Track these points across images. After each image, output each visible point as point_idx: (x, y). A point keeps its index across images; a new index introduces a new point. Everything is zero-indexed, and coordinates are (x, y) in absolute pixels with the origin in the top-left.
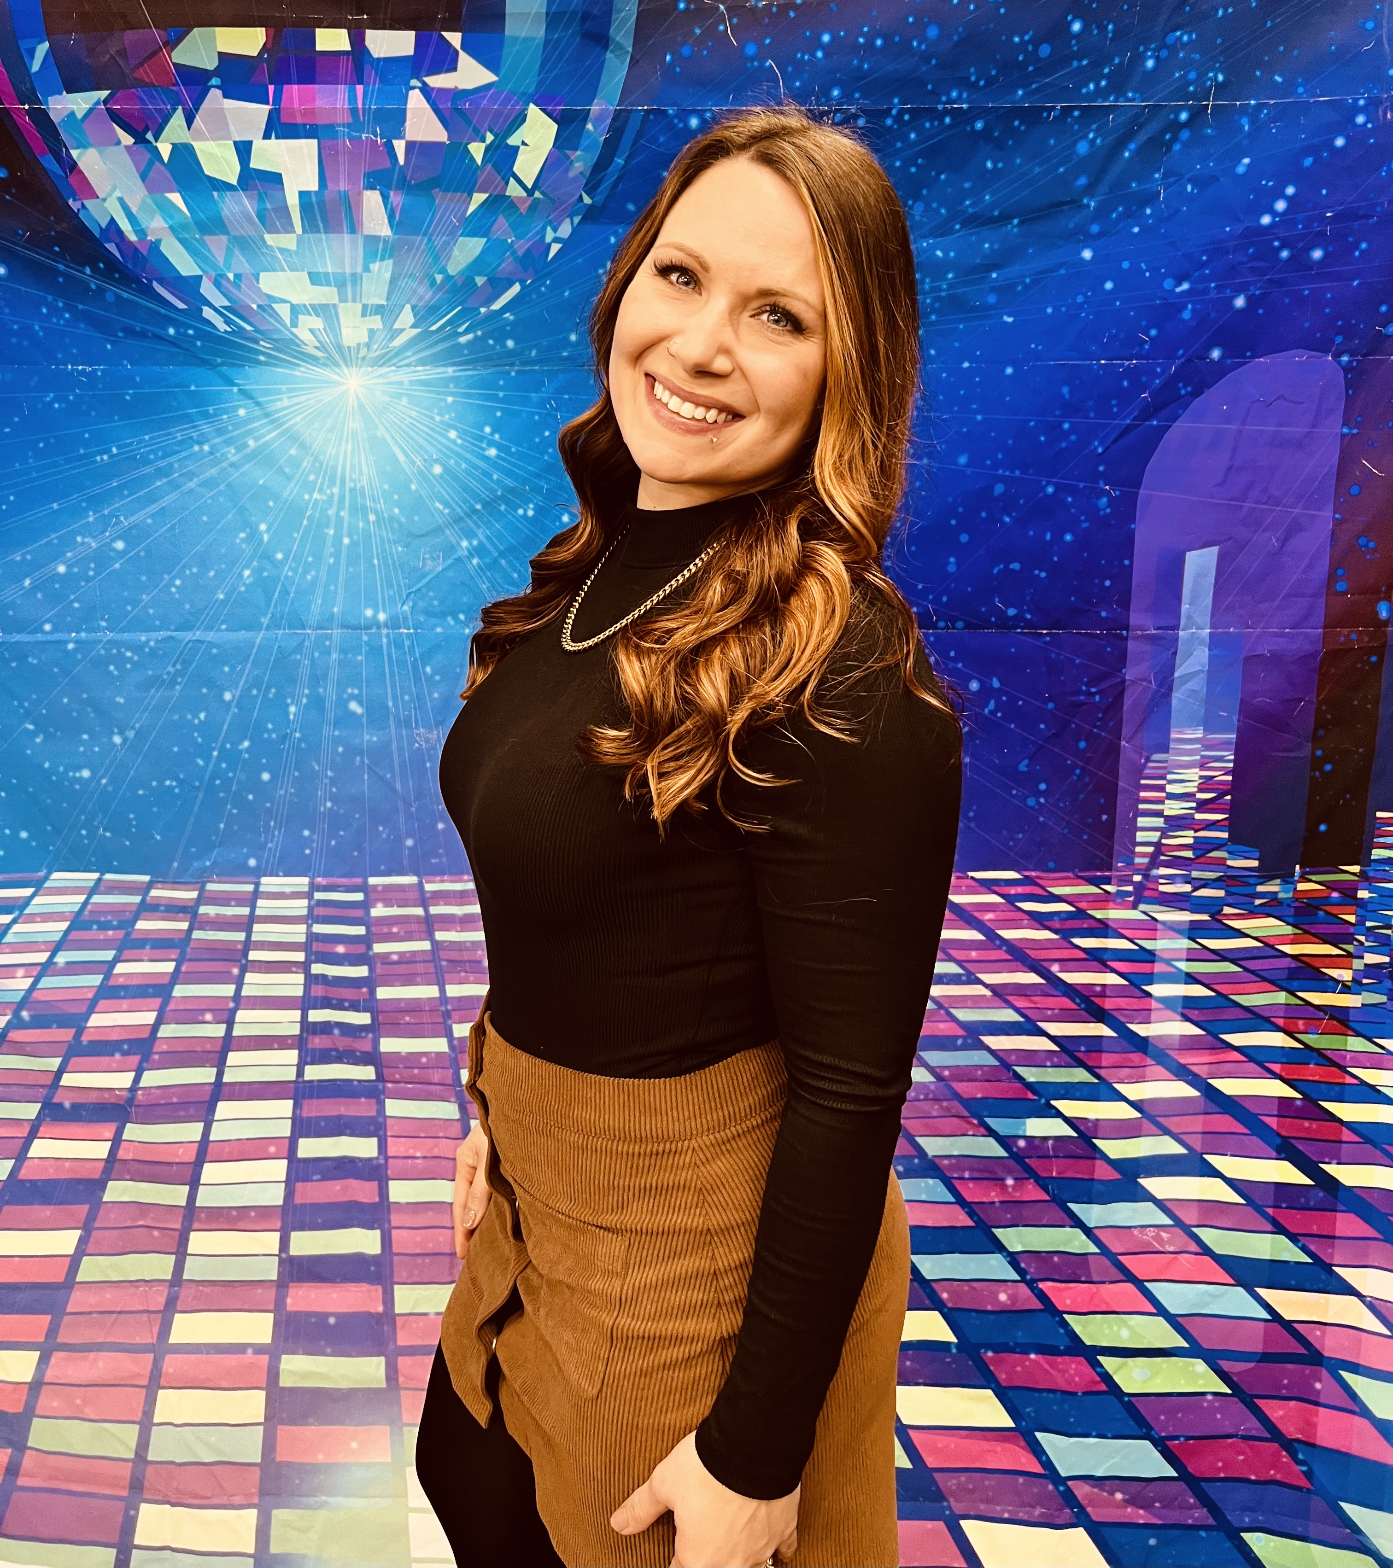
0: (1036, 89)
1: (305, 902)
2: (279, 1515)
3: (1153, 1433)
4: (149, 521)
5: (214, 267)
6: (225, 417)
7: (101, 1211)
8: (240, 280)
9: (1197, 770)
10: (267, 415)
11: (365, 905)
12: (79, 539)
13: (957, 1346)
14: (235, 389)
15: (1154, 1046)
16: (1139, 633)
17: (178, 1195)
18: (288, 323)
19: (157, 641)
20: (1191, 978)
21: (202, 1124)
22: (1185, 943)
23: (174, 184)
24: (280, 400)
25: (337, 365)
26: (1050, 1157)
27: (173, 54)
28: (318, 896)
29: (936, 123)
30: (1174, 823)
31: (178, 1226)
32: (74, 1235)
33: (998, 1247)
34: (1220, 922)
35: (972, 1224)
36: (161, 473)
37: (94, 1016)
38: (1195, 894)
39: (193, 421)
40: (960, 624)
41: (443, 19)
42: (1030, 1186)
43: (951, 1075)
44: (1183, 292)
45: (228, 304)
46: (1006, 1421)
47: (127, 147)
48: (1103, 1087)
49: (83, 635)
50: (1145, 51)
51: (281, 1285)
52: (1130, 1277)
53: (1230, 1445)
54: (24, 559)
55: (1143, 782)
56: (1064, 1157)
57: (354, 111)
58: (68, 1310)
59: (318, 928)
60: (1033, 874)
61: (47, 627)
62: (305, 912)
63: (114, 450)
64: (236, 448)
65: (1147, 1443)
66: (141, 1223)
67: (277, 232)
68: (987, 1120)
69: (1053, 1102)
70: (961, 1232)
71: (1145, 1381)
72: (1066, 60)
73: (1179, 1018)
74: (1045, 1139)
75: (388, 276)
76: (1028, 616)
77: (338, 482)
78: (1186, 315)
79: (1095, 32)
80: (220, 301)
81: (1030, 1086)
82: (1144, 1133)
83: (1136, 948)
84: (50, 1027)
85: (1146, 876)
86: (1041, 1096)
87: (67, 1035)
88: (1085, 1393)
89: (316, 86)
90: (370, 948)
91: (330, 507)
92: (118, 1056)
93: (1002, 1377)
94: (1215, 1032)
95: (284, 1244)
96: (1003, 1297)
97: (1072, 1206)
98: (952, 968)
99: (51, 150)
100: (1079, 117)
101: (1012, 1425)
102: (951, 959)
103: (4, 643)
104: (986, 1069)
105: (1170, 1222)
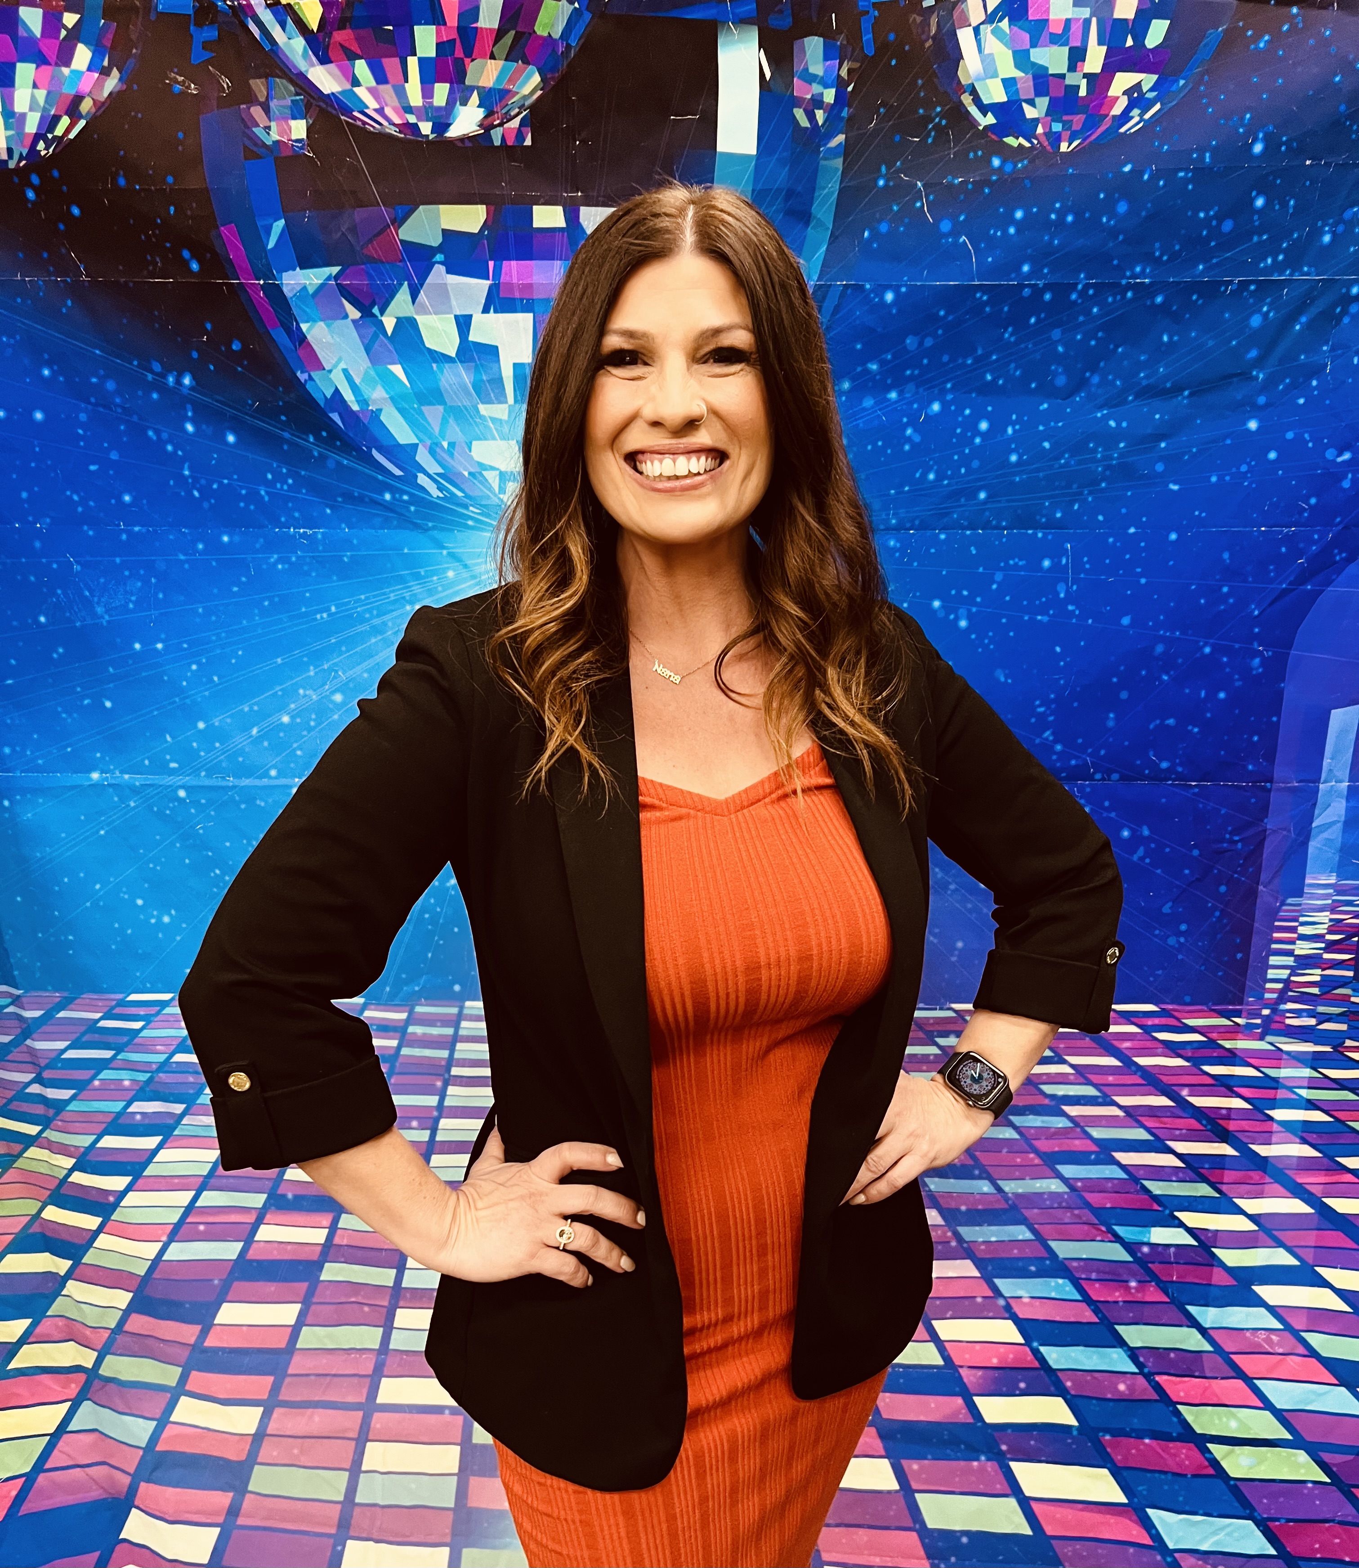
0: (1216, 263)
2: (468, 1552)
3: (1256, 1514)
4: (365, 675)
5: (429, 435)
6: (435, 578)
7: (319, 1287)
8: (454, 449)
9: (1328, 913)
10: (474, 577)
12: (301, 691)
13: (1078, 1429)
14: (445, 552)
15: (1273, 1165)
16: (1282, 785)
17: (385, 1277)
18: (496, 489)
20: (1312, 1105)
22: (1307, 1072)
23: (396, 356)
26: (1171, 1263)
27: (400, 231)
29: (1118, 297)
30: (1304, 962)
31: (386, 1304)
32: (295, 1308)
33: (1119, 1342)
34: (1342, 1053)
35: (1096, 1320)
36: (378, 630)
38: (1319, 1027)
39: (406, 582)
40: (1115, 776)
42: (1151, 1289)
43: (1082, 1185)
44: (1344, 462)
45: (442, 471)
46: (1119, 1498)
47: (354, 322)
50: (1323, 226)
52: (1240, 1374)
53: (1328, 1529)
54: (251, 710)
55: (1277, 924)
56: (1185, 1264)
58: (289, 1373)
60: (1170, 1007)
61: (273, 773)
63: (333, 609)
65: (1249, 1522)
66: (353, 1300)
67: (493, 403)
68: (1115, 1227)
69: (1176, 1214)
70: (1086, 1328)
71: (1250, 1467)
72: (1248, 235)
73: (1298, 1141)
74: (1168, 1246)
76: (1180, 769)
78: (1346, 484)
79: (1277, 207)
80: (434, 468)
81: (1156, 1199)
82: (1260, 1244)
85: (1274, 1011)
86: (1165, 1207)
88: (1194, 1476)
89: (533, 262)
93: (1118, 1458)
94: (1331, 1154)
96: (1121, 1387)
97: (1189, 1308)
98: (1090, 1091)
99: (283, 325)
100: (1255, 290)
101: (1125, 1500)
102: (1088, 1082)
103: (234, 787)
104: (1116, 1182)
105: (1281, 1327)
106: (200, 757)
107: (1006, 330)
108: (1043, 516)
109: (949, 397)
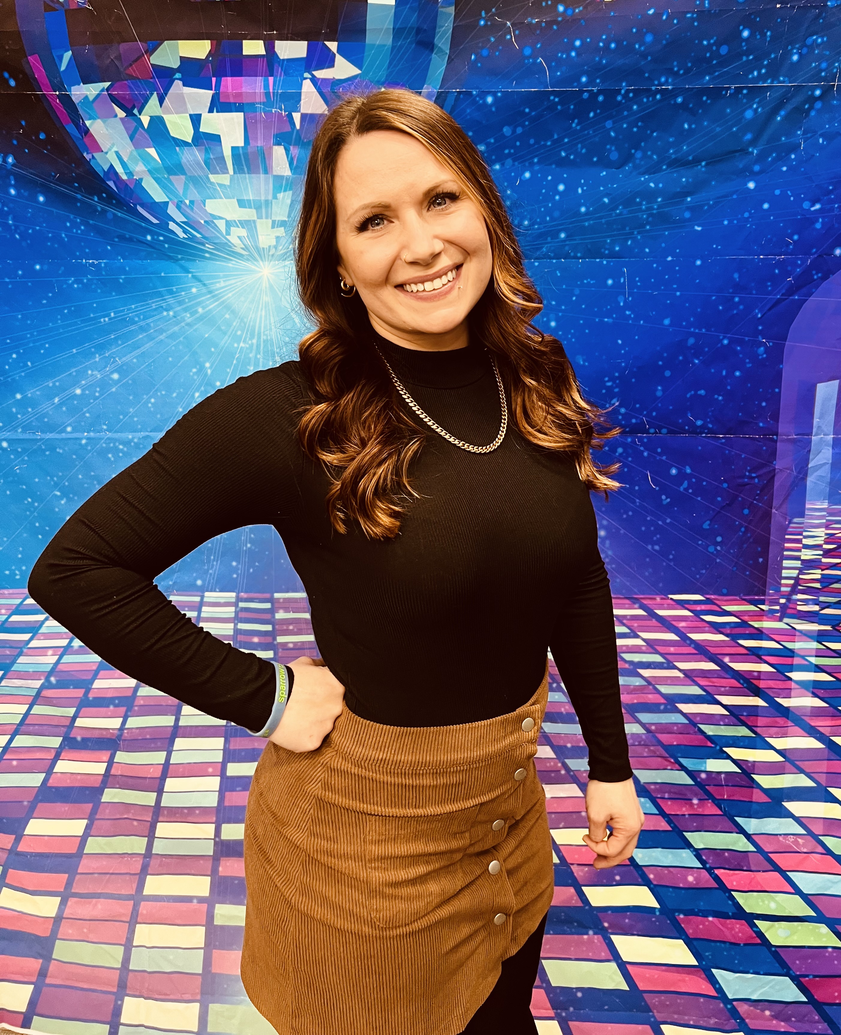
0: (718, 75)
1: (233, 609)
2: (214, 1008)
3: (791, 972)
4: (135, 360)
5: (177, 196)
6: (183, 293)
7: (101, 807)
8: (193, 204)
9: (824, 529)
10: (210, 292)
11: (272, 611)
12: (90, 372)
13: (660, 910)
14: (190, 275)
15: (794, 713)
16: (785, 437)
17: (149, 798)
18: (224, 232)
19: (139, 439)
20: (819, 669)
21: (165, 753)
22: (814, 645)
23: (151, 143)
24: (219, 282)
25: (256, 260)
26: (723, 786)
27: (151, 58)
28: (242, 605)
29: (651, 99)
30: (809, 564)
31: (150, 819)
32: (83, 823)
33: (688, 845)
34: (839, 631)
35: (670, 829)
36: (142, 329)
37: (97, 681)
38: (821, 612)
39: (162, 296)
40: (664, 431)
41: (326, 33)
42: (709, 805)
43: (656, 729)
44: (815, 210)
46: (693, 961)
47: (121, 119)
48: (758, 739)
49: (92, 434)
50: (792, 49)
51: (216, 858)
52: (777, 868)
54: (54, 385)
55: (787, 537)
56: (732, 786)
57: (267, 94)
58: (79, 871)
59: (242, 626)
60: (713, 597)
62: (233, 615)
63: (112, 315)
64: (191, 314)
65: (787, 978)
66: (126, 816)
67: (219, 174)
68: (681, 760)
69: (725, 749)
70: (663, 834)
71: (787, 938)
72: (739, 56)
73: (811, 695)
74: (719, 773)
75: (289, 201)
76: (710, 426)
77: (256, 337)
78: (818, 226)
79: (758, 37)
80: (180, 218)
81: (709, 738)
82: (786, 772)
83: (781, 647)
84: (69, 688)
85: (789, 600)
86: (716, 744)
87: (80, 693)
88: (745, 945)
89: (243, 78)
90: (275, 639)
91: (251, 352)
92: (112, 707)
93: (690, 931)
94: (835, 705)
95: (218, 832)
96: (690, 879)
97: (738, 819)
98: (658, 658)
99: (73, 122)
100: (747, 94)
101: (696, 964)
102: (657, 652)
103: (41, 440)
104: (680, 725)
105: (805, 832)
106: (18, 418)
107: (573, 122)
108: (606, 249)
109: (537, 168)
